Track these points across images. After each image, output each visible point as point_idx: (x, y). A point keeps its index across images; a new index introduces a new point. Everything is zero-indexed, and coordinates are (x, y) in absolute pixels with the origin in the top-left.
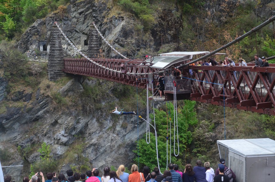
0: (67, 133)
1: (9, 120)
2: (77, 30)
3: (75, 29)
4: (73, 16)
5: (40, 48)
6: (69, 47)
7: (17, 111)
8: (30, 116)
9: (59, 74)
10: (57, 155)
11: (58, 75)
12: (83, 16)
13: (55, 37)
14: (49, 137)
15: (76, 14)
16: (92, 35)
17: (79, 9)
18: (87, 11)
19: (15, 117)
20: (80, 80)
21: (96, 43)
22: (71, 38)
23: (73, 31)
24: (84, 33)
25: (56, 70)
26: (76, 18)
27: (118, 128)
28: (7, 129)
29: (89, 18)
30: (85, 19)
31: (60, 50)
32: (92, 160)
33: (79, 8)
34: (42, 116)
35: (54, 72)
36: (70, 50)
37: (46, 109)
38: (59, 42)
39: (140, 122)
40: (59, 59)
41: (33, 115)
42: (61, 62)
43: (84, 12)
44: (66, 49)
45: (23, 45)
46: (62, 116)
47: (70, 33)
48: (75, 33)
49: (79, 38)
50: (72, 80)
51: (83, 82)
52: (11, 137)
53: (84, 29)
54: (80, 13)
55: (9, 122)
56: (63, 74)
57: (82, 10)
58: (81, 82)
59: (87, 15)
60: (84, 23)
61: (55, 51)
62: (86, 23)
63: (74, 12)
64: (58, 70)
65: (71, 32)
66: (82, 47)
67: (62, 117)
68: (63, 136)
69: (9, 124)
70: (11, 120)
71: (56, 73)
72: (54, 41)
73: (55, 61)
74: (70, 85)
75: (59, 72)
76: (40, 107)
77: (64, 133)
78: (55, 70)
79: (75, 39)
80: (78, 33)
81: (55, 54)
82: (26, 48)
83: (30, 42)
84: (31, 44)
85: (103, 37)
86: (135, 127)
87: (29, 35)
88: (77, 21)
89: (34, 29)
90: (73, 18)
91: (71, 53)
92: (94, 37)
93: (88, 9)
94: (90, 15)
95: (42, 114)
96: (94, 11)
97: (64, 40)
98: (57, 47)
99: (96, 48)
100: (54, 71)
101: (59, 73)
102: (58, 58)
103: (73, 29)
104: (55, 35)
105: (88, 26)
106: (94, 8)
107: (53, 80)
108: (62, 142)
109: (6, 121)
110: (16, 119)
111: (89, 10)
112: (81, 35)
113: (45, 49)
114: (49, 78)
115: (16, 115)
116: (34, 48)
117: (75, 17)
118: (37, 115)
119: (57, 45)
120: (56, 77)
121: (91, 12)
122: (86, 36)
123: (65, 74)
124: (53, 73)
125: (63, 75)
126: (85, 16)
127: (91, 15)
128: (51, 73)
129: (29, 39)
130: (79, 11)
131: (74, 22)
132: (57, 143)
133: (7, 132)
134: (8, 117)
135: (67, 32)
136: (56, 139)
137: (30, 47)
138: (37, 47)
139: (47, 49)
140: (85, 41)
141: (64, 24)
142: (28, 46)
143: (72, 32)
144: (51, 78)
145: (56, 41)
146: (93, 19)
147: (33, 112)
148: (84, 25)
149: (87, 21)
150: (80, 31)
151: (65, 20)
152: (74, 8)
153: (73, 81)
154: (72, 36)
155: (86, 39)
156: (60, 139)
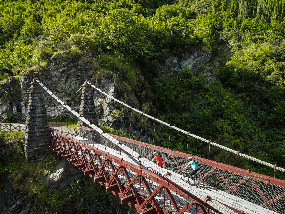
2: (59, 90)
3: (56, 88)
4: (53, 75)
5: (12, 109)
6: (49, 107)
11: (41, 152)
12: (66, 75)
13: (36, 100)
15: (57, 73)
16: (87, 96)
17: (61, 68)
18: (70, 70)
21: (91, 106)
23: (54, 91)
24: (66, 94)
26: (57, 77)
29: (72, 78)
31: (43, 117)
33: (60, 66)
36: (50, 111)
38: (41, 106)
40: (42, 130)
43: (67, 70)
48: (57, 93)
49: (61, 98)
53: (67, 89)
54: (62, 72)
57: (64, 69)
59: (70, 74)
60: (67, 83)
62: (69, 83)
63: (54, 71)
64: (41, 146)
71: (37, 150)
72: (34, 104)
73: (36, 133)
75: (42, 148)
78: (37, 147)
80: (60, 93)
81: (36, 123)
84: (1, 105)
88: (59, 80)
89: (4, 88)
90: (53, 77)
91: (51, 114)
92: (89, 98)
94: (73, 74)
96: (79, 70)
98: (39, 114)
99: (91, 112)
100: (34, 148)
102: (41, 128)
103: (53, 89)
104: (36, 97)
105: (71, 86)
106: (79, 67)
107: (32, 161)
111: (72, 69)
112: (63, 95)
113: (19, 110)
114: (27, 158)
116: (4, 109)
117: (56, 75)
119: (38, 110)
120: (37, 156)
121: (75, 72)
122: (68, 96)
126: (68, 75)
130: (61, 70)
131: (54, 81)
138: (8, 108)
139: (22, 110)
140: (68, 101)
144: (30, 159)
145: (37, 105)
146: (78, 78)
149: (70, 81)
150: (62, 91)
151: (44, 79)
152: (54, 67)
155: (68, 99)
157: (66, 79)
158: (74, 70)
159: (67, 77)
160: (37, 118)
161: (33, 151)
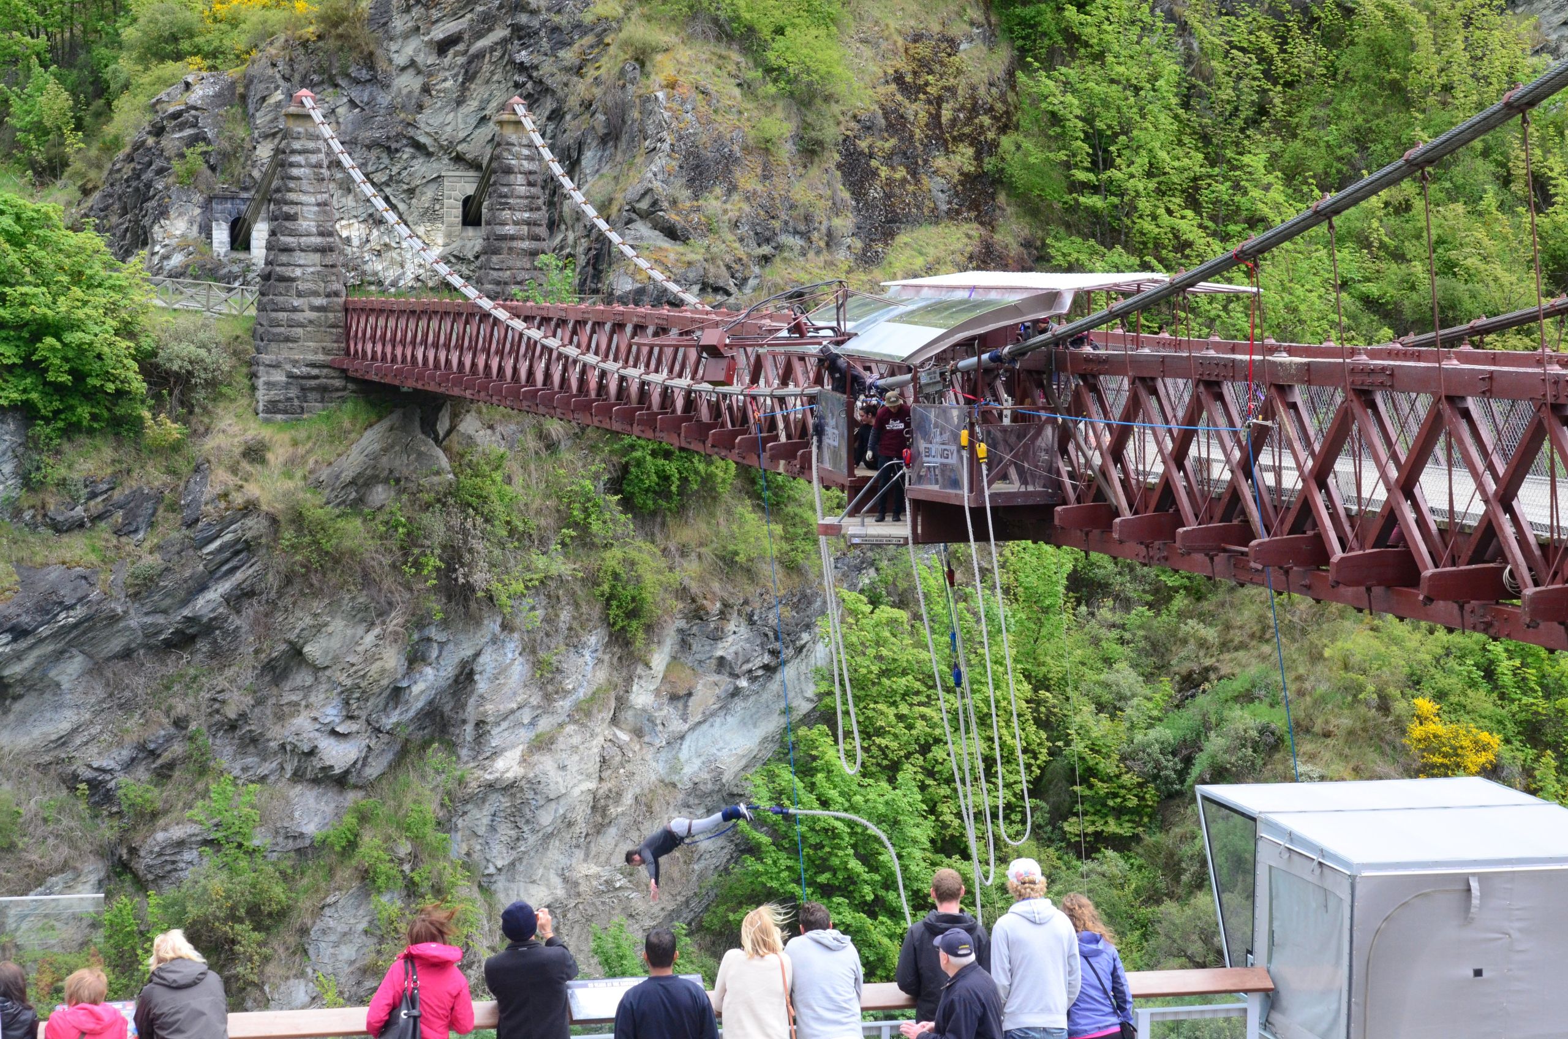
0: (351, 718)
1: (31, 640)
2: (423, 139)
3: (411, 132)
4: (401, 60)
5: (209, 236)
6: (375, 233)
7: (75, 589)
8: (149, 620)
9: (313, 383)
10: (295, 838)
11: (312, 389)
12: (460, 60)
13: (299, 179)
14: (254, 741)
15: (417, 51)
16: (509, 171)
17: (437, 21)
18: (479, 35)
19: (65, 619)
20: (435, 424)
21: (526, 215)
22: (387, 184)
23: (398, 145)
24: (459, 159)
25: (297, 361)
26: (419, 72)
27: (642, 696)
28: (19, 690)
29: (493, 73)
30: (469, 76)
31: (323, 250)
32: (491, 870)
33: (435, 14)
34: (215, 618)
35: (290, 375)
36: (379, 254)
37: (239, 576)
38: (319, 205)
39: (766, 667)
40: (319, 301)
41: (165, 612)
42: (331, 315)
43: (466, 37)
44: (356, 242)
45: (114, 220)
46: (326, 625)
47: (384, 155)
48: (413, 157)
49: (434, 186)
50: (385, 424)
51: (448, 433)
52: (36, 733)
53: (462, 135)
54: (443, 47)
55: (31, 647)
56: (338, 383)
57: (450, 27)
58: (441, 434)
59: (480, 55)
60: (464, 101)
61: (298, 253)
62: (473, 104)
63: (406, 36)
64: (313, 365)
65: (388, 148)
66: (449, 235)
67: (330, 629)
68: (334, 733)
69: (29, 662)
70: (41, 641)
71: (297, 377)
72: (292, 196)
73: (295, 310)
74: (376, 447)
75: (315, 372)
76: (205, 566)
77: (337, 720)
78: (295, 363)
79: (411, 192)
80: (429, 155)
81: (298, 272)
82: (135, 234)
83: (153, 203)
84: (163, 213)
85: (566, 182)
86: (736, 692)
87: (150, 164)
88: (426, 90)
89: (181, 127)
90: (403, 69)
91: (385, 269)
92: (520, 179)
93: (487, 22)
94: (497, 54)
95: (213, 610)
96: (522, 33)
97: (351, 197)
98: (308, 235)
99: (526, 245)
100: (288, 367)
101: (316, 377)
102: (315, 294)
103: (399, 136)
104: (300, 166)
105: (484, 120)
106: (523, 18)
107: (279, 416)
108: (323, 769)
109: (15, 640)
110: (69, 632)
111: (490, 30)
112: (442, 166)
113: (240, 240)
114: (261, 404)
115: (72, 607)
116: (178, 233)
117: (413, 63)
118: (187, 612)
119: (305, 219)
120: (296, 402)
121: (504, 41)
122: (472, 173)
123: (350, 386)
124: (279, 377)
125: (337, 390)
126: (470, 62)
127: (502, 57)
128: (272, 379)
129: (149, 185)
130: (439, 33)
131: (405, 92)
132: (298, 777)
133: (18, 706)
134: (25, 619)
135: (369, 148)
136: (292, 751)
137: (156, 228)
138: (195, 228)
139: (254, 243)
140: (467, 201)
141: (352, 103)
142: (146, 222)
143: (397, 151)
144: (273, 407)
145: (304, 198)
146: (516, 78)
147: (167, 595)
148: (464, 110)
149: (478, 91)
150: (441, 147)
151: (357, 82)
152: (407, 17)
153: (391, 429)
154: (395, 170)
155: (470, 189)
156: (312, 752)
157: (463, 83)
158: (500, 33)
159: (467, 72)
160: (302, 250)
161: (284, 379)
